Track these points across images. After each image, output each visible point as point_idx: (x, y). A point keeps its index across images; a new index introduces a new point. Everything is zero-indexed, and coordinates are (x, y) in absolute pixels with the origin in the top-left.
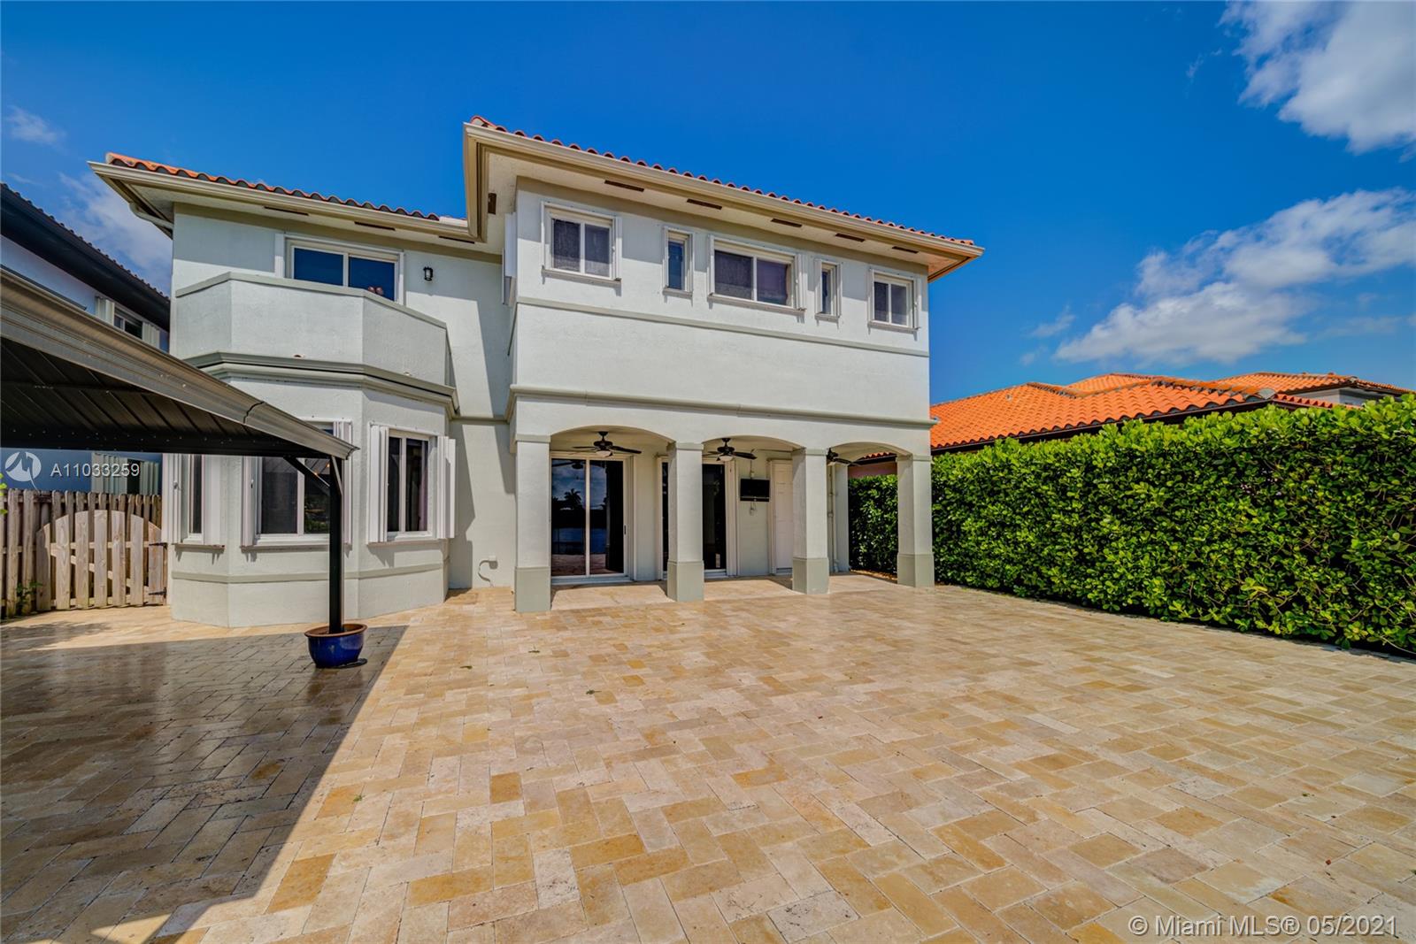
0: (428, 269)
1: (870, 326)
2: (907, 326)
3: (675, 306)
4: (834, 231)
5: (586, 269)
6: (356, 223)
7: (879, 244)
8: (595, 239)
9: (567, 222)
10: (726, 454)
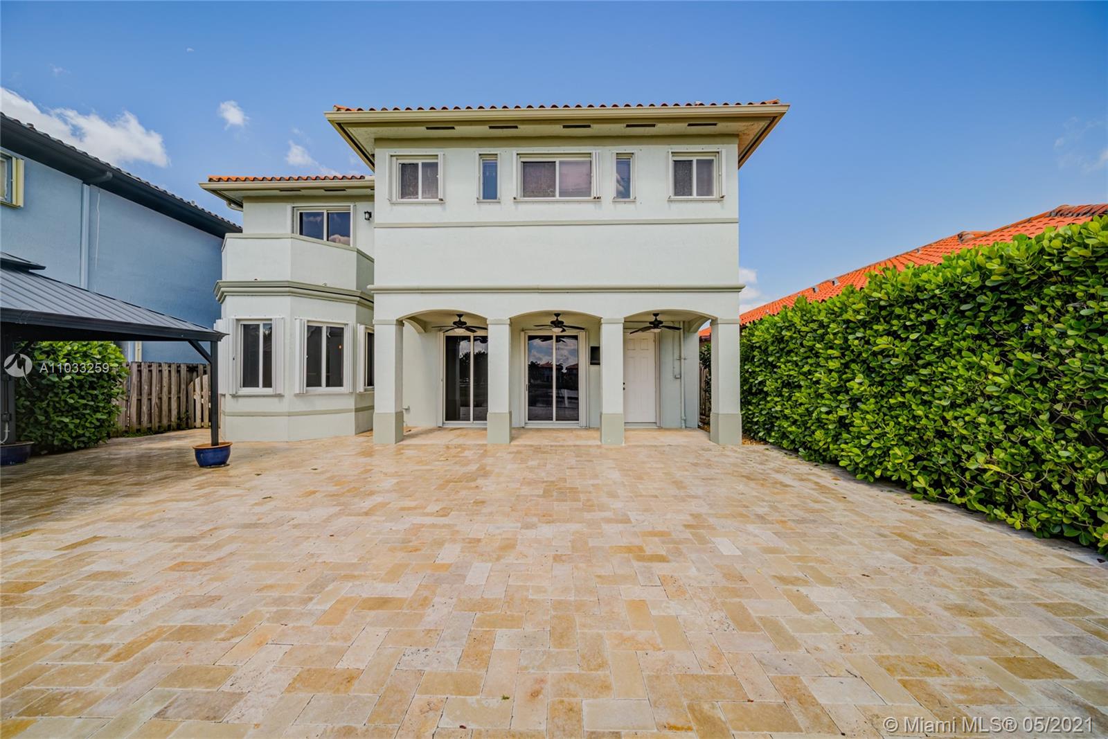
0: (368, 212)
1: (670, 201)
2: (714, 197)
3: (490, 211)
4: (624, 123)
5: (422, 195)
6: (326, 190)
7: (671, 125)
8: (429, 172)
9: (410, 164)
10: (556, 327)
